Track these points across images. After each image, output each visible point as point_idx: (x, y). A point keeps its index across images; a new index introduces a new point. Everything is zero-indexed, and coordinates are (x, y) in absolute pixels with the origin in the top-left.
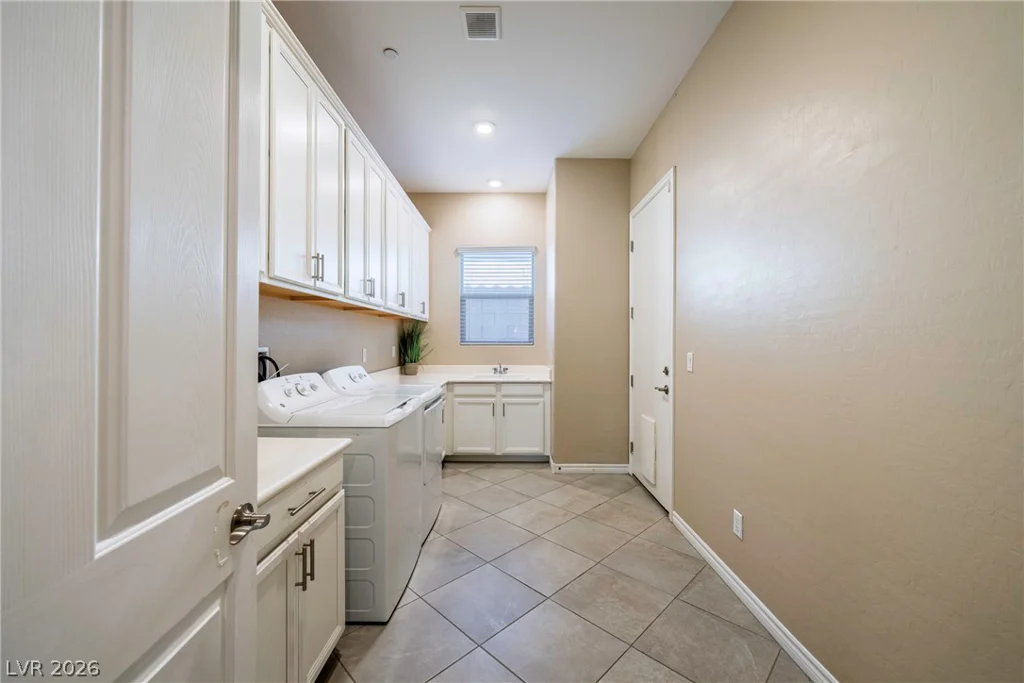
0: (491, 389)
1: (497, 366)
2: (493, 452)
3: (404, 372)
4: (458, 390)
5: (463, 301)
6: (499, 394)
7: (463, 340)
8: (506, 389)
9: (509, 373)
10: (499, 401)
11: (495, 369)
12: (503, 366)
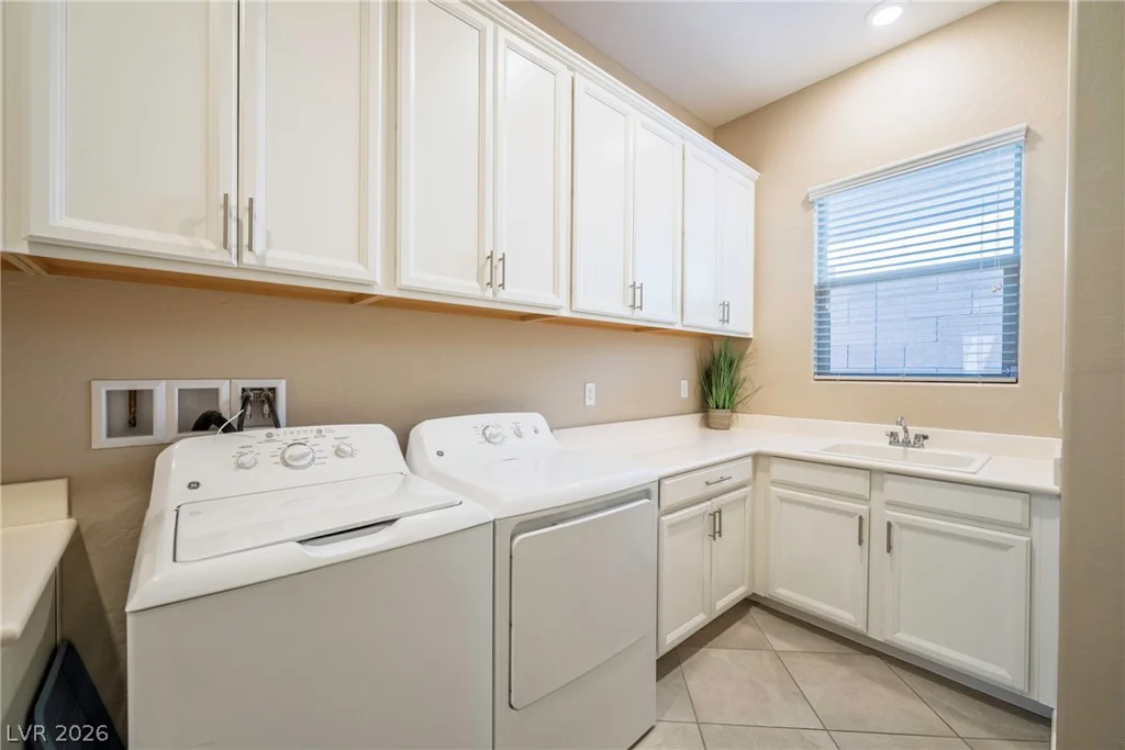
0: (858, 484)
1: (899, 429)
2: (860, 626)
3: (707, 423)
4: (779, 470)
5: (821, 294)
6: (878, 499)
7: (822, 370)
8: (894, 489)
9: (929, 448)
10: (881, 515)
11: (893, 435)
12: (914, 430)
